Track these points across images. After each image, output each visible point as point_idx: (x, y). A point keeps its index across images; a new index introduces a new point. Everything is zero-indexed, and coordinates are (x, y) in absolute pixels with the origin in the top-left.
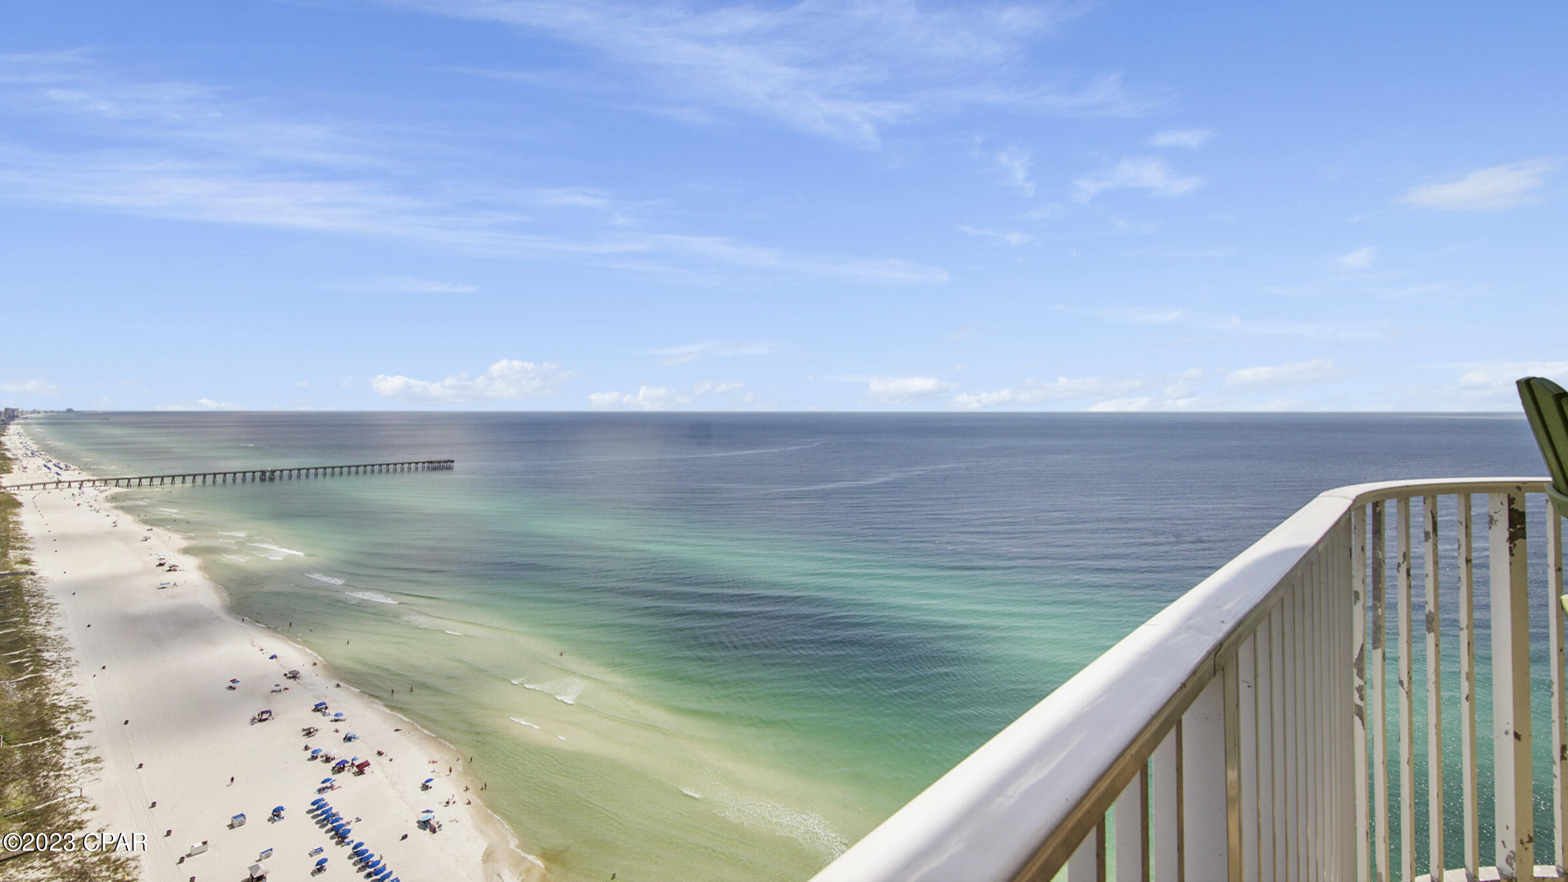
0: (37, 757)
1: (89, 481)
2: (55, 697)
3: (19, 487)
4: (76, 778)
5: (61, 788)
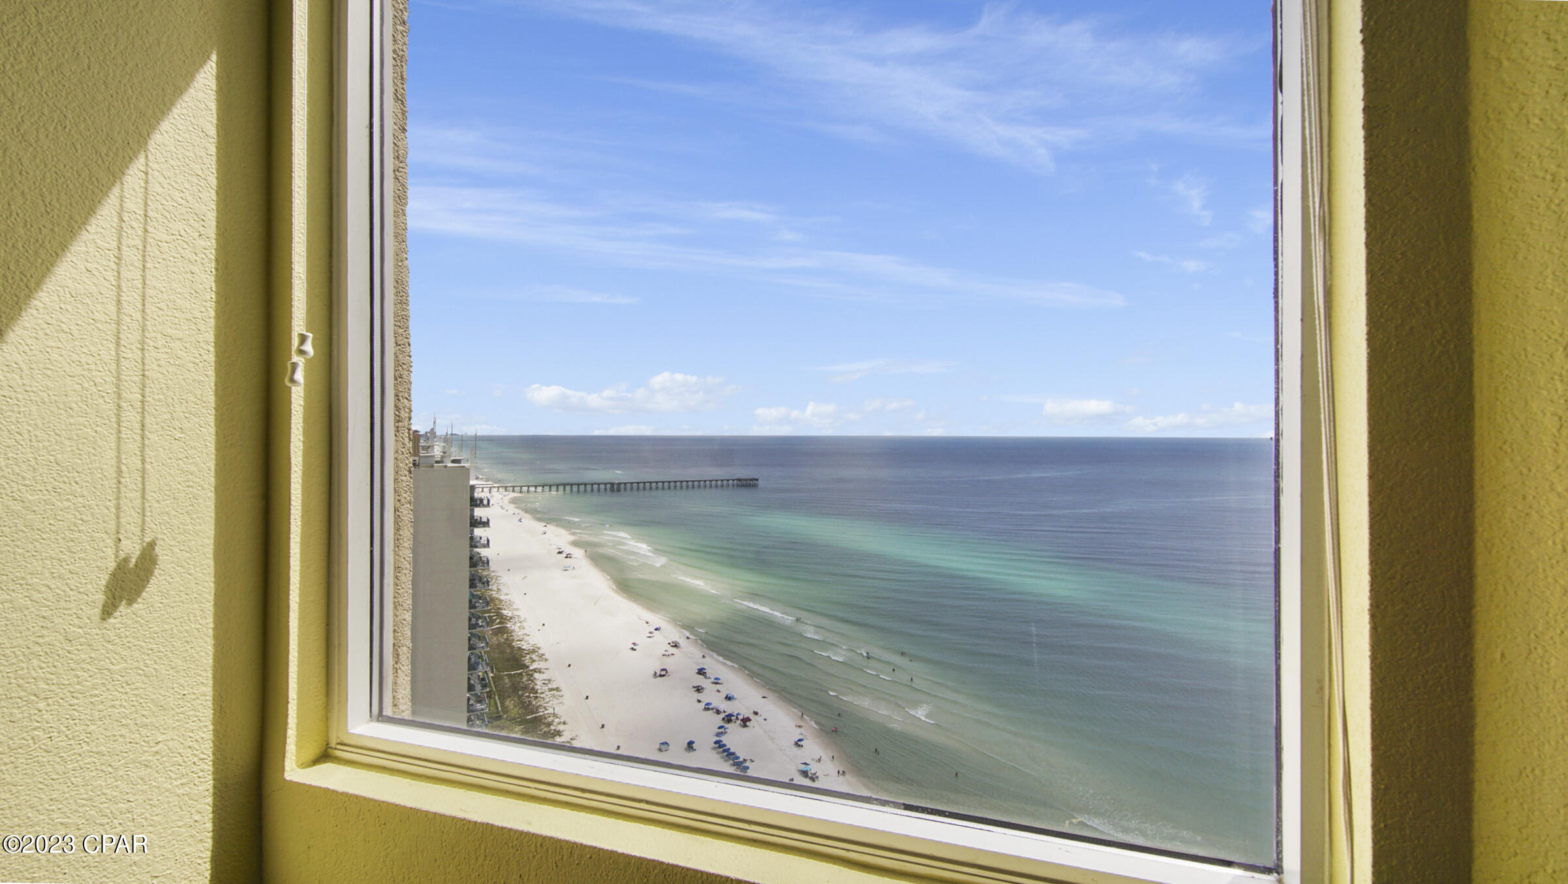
0: (519, 682)
2: (519, 642)
4: (547, 699)
5: (539, 706)
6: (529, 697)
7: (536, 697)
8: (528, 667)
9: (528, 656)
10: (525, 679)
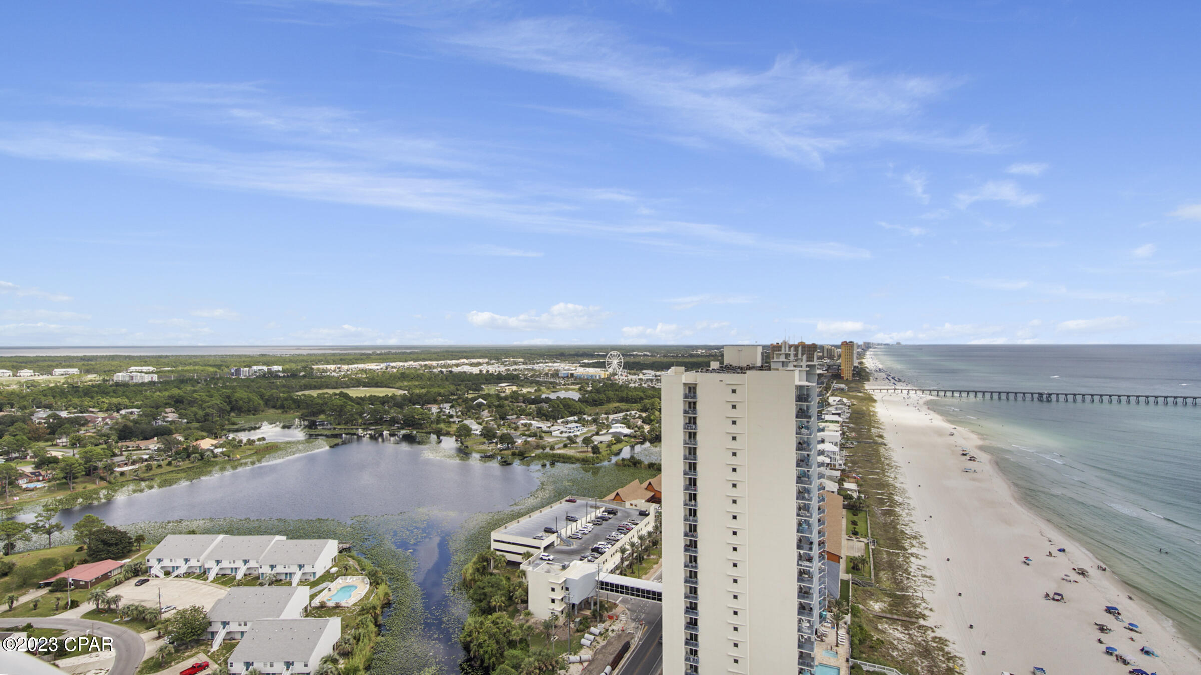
0: (895, 561)
1: (912, 390)
2: (903, 527)
3: (874, 390)
4: (919, 584)
5: (910, 587)
6: (901, 576)
7: (908, 579)
8: (907, 550)
9: (909, 541)
10: (901, 560)
